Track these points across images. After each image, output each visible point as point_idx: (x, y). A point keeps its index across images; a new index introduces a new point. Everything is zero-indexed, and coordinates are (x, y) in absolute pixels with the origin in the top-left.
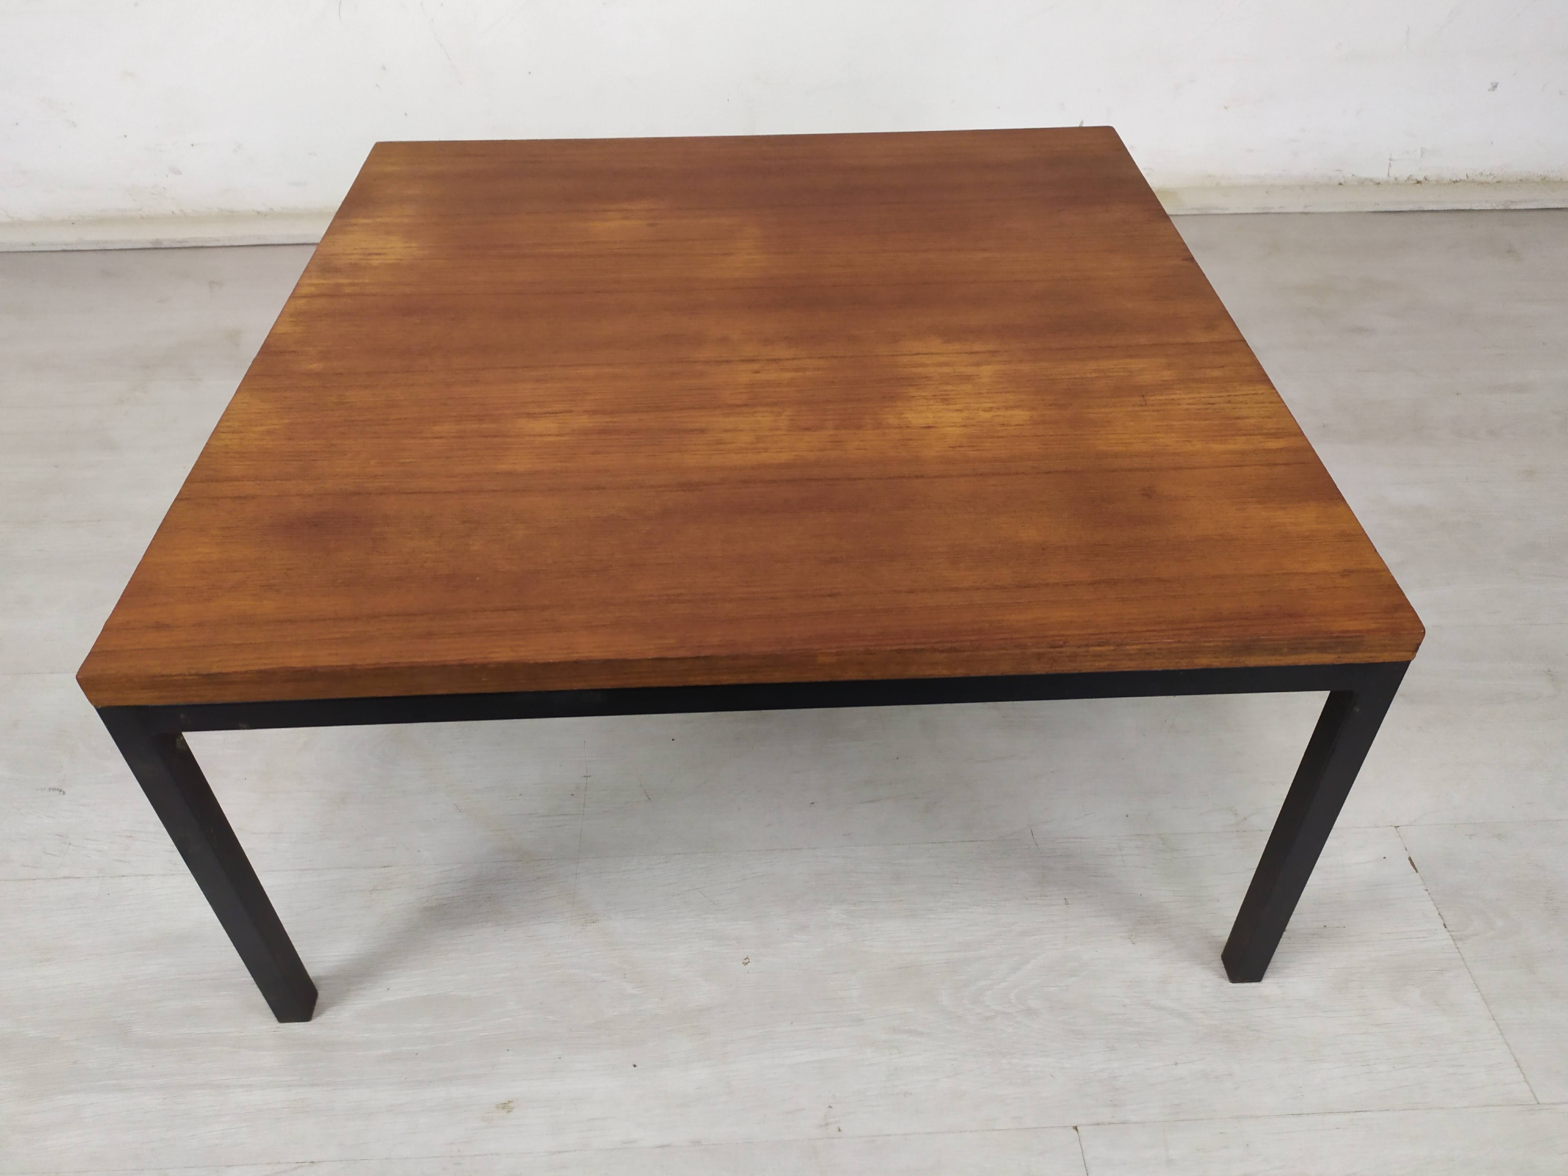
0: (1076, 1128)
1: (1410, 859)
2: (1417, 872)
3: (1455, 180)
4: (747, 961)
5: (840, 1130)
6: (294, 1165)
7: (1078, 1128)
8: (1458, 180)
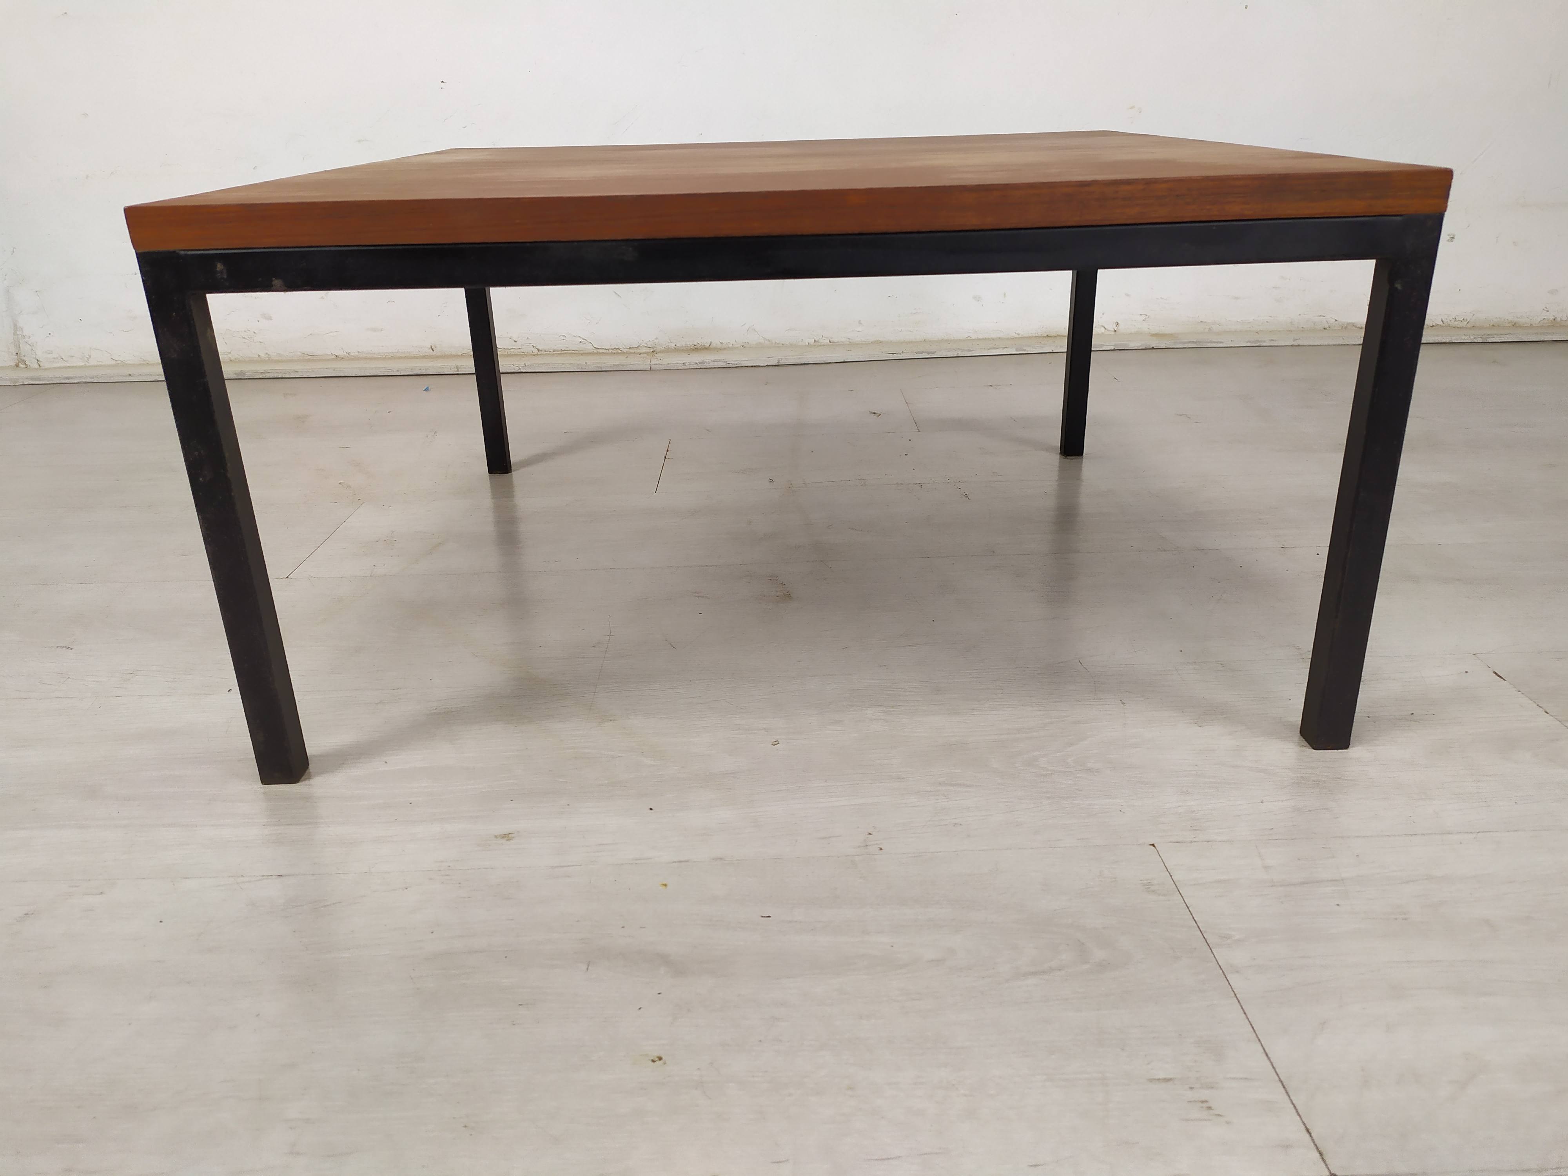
0: (1153, 845)
1: (1495, 673)
2: (1504, 680)
3: (1432, 325)
4: (777, 743)
5: (881, 849)
6: (258, 878)
7: (1155, 845)
8: (1434, 324)
